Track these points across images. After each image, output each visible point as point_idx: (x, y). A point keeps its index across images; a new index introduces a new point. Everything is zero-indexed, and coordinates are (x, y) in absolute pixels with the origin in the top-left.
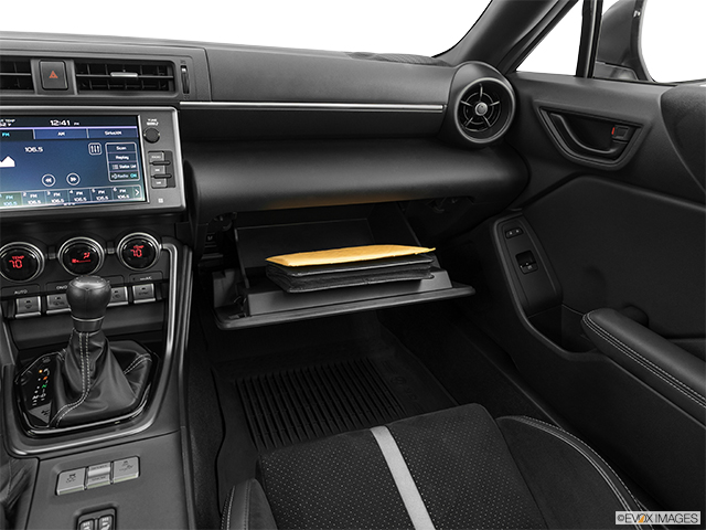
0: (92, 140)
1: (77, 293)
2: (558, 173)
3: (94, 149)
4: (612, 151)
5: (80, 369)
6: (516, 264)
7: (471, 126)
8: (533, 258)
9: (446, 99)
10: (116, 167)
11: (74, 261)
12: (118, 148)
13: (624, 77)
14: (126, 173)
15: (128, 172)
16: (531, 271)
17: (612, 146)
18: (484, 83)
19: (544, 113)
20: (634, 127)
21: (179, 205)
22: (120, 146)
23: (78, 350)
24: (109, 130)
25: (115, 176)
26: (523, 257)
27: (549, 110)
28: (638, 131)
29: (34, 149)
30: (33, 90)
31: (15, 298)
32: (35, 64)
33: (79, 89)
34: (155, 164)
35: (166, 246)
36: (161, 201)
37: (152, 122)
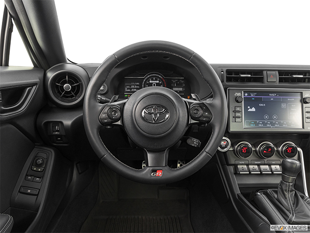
0: (283, 102)
3: (284, 106)
5: (286, 198)
10: (291, 113)
12: (292, 106)
22: (293, 104)
23: (286, 190)
24: (289, 98)
29: (262, 105)
30: (263, 82)
31: (237, 165)
32: (265, 73)
33: (279, 82)
34: (307, 113)
35: (298, 149)
36: (309, 128)
37: (307, 95)
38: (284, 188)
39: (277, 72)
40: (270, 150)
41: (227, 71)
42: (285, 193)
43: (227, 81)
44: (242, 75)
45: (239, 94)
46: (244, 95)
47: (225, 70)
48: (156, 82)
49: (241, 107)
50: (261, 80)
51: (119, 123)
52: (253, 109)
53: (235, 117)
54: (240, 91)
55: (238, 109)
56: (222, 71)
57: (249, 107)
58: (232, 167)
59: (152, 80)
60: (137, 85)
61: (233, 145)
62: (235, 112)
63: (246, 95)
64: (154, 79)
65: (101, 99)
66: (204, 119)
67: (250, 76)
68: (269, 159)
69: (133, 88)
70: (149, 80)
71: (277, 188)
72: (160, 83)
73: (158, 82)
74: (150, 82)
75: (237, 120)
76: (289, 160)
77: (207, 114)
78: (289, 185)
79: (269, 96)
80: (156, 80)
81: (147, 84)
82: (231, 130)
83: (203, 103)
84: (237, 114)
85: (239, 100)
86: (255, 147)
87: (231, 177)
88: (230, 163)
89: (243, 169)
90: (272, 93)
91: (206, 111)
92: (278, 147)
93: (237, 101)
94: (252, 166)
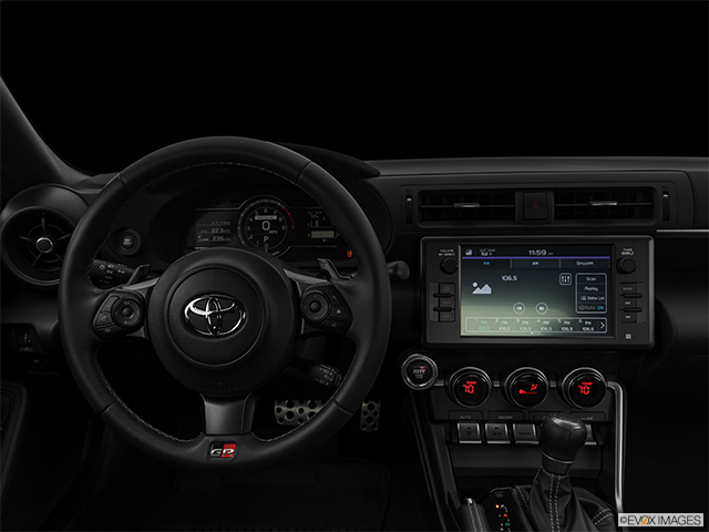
0: (564, 270)
1: (556, 430)
3: (565, 279)
5: (548, 512)
10: (584, 298)
11: (521, 391)
12: (588, 279)
14: (593, 305)
15: (595, 304)
22: (590, 276)
23: (547, 492)
24: (581, 261)
25: (582, 307)
29: (509, 278)
30: (513, 220)
31: (456, 422)
32: (518, 196)
33: (556, 218)
34: (626, 296)
35: (610, 384)
36: (628, 336)
37: (627, 252)
38: (544, 488)
39: (551, 196)
40: (534, 387)
41: (423, 194)
43: (422, 220)
44: (456, 205)
45: (449, 253)
46: (463, 254)
47: (417, 191)
48: (269, 217)
49: (455, 284)
50: (508, 215)
51: (141, 333)
52: (487, 290)
53: (439, 310)
54: (452, 244)
55: (446, 289)
56: (409, 196)
57: (475, 285)
58: (442, 427)
59: (262, 213)
60: (225, 227)
61: (443, 374)
62: (439, 296)
63: (469, 253)
64: (266, 211)
65: (115, 271)
66: (334, 325)
67: (478, 205)
68: (534, 408)
69: (216, 235)
70: (254, 215)
71: (531, 483)
72: (280, 219)
73: (275, 217)
74: (257, 218)
75: (445, 316)
76: (557, 421)
77: (339, 312)
78: (555, 481)
79: (528, 255)
80: (271, 213)
81: (249, 224)
82: (428, 341)
83: (332, 287)
84: (445, 303)
85: (448, 268)
86: (502, 379)
87: (438, 451)
88: (437, 417)
89: (470, 434)
90: (535, 247)
91: (337, 306)
92: (558, 379)
93: (443, 270)
94: (494, 425)
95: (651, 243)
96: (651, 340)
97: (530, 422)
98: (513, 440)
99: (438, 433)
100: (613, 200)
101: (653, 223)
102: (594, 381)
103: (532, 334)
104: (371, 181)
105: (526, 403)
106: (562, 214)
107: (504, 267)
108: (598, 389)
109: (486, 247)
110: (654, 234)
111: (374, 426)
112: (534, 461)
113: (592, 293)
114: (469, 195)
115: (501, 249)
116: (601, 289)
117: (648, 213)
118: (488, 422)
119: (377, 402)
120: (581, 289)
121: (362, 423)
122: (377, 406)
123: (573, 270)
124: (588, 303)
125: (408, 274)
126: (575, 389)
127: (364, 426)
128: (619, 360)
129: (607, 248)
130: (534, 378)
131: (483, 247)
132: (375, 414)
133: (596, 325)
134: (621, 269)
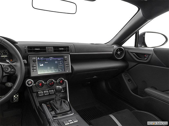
1: (57, 88)
2: (134, 64)
3: (56, 62)
4: (146, 59)
5: (57, 104)
6: (128, 81)
7: (117, 56)
8: (131, 80)
9: (113, 51)
10: (60, 65)
11: (50, 84)
13: (143, 46)
15: (62, 66)
16: (131, 83)
17: (145, 58)
18: (119, 48)
19: (131, 53)
20: (149, 55)
21: (70, 72)
22: (60, 61)
23: (57, 100)
25: (59, 67)
26: (129, 80)
27: (132, 53)
28: (150, 55)
29: (46, 63)
30: (46, 52)
31: (38, 92)
32: (47, 47)
34: (66, 64)
35: (65, 81)
36: (67, 71)
37: (66, 57)
38: (56, 99)
39: (53, 47)
40: (52, 83)
41: (28, 47)
42: (57, 101)
43: (28, 52)
44: (35, 49)
46: (37, 58)
47: (27, 46)
49: (36, 64)
50: (45, 51)
52: (42, 65)
53: (33, 69)
54: (35, 57)
55: (35, 65)
56: (25, 47)
57: (40, 64)
58: (35, 93)
61: (35, 83)
62: (33, 67)
63: (38, 58)
66: (12, 73)
67: (39, 49)
71: (54, 100)
75: (34, 71)
76: (57, 87)
77: (13, 70)
78: (58, 98)
79: (49, 58)
82: (32, 76)
83: (11, 65)
84: (34, 68)
85: (34, 61)
86: (46, 82)
87: (35, 98)
88: (34, 92)
89: (41, 94)
90: (51, 57)
91: (12, 69)
92: (56, 81)
93: (34, 62)
94: (45, 91)
95: (69, 55)
96: (71, 72)
97: (52, 90)
98: (49, 93)
99: (35, 95)
100: (63, 48)
101: (69, 52)
102: (63, 80)
103: (51, 72)
104: (16, 44)
105: (51, 86)
106: (55, 51)
107: (45, 61)
108: (63, 81)
109: (42, 57)
110: (69, 54)
111: (17, 100)
112: (53, 97)
113: (61, 64)
114: (37, 47)
115: (45, 57)
116: (62, 64)
117: (68, 51)
118: (44, 91)
119: (17, 95)
120: (59, 64)
121: (14, 100)
122: (18, 96)
123: (57, 60)
124: (60, 66)
125: (27, 62)
126: (60, 82)
127: (15, 101)
128: (66, 76)
129: (63, 57)
130: (52, 81)
131: (41, 57)
132: (17, 97)
133: (62, 70)
134: (65, 60)
